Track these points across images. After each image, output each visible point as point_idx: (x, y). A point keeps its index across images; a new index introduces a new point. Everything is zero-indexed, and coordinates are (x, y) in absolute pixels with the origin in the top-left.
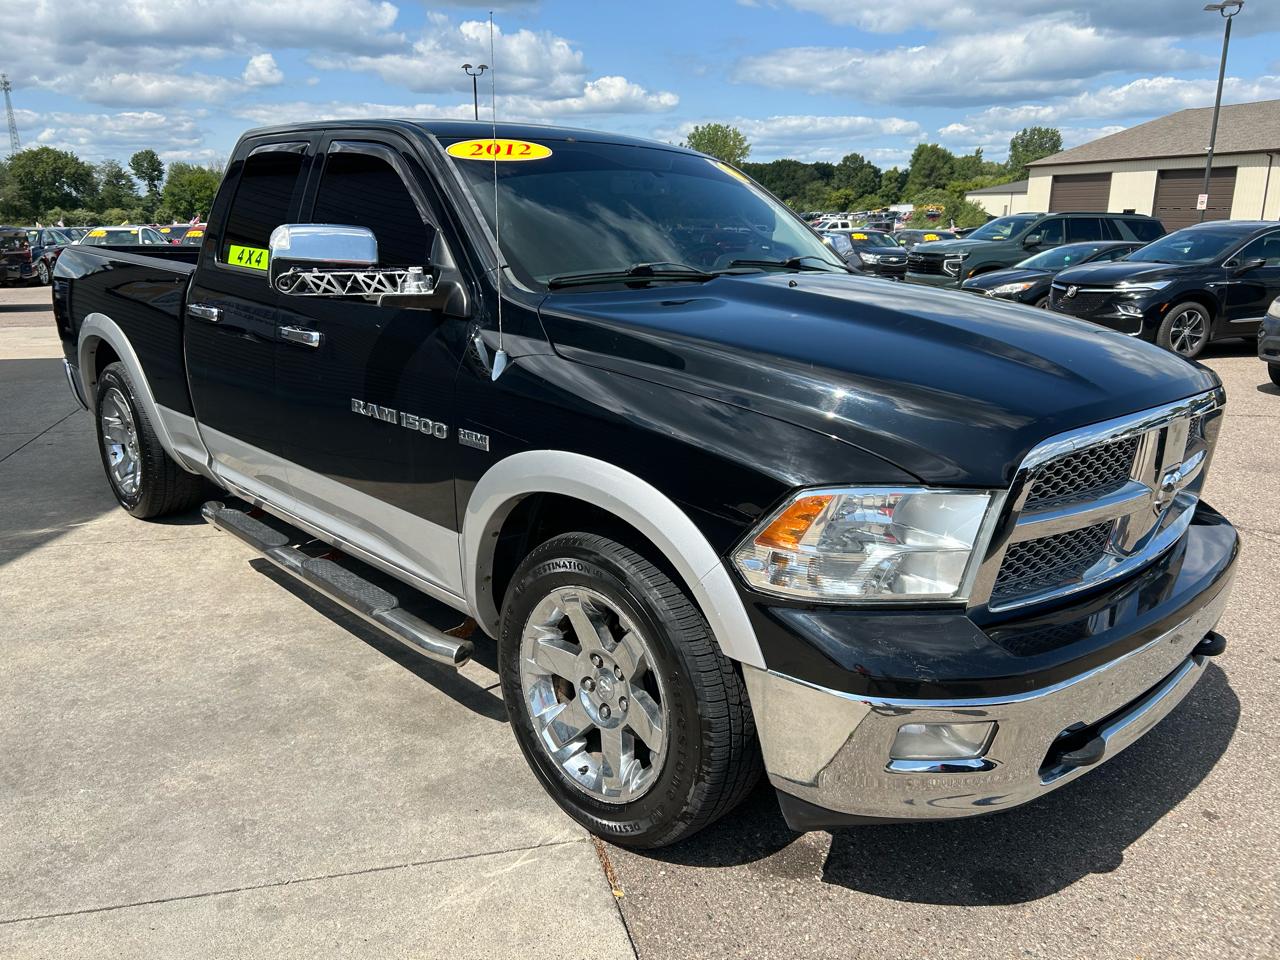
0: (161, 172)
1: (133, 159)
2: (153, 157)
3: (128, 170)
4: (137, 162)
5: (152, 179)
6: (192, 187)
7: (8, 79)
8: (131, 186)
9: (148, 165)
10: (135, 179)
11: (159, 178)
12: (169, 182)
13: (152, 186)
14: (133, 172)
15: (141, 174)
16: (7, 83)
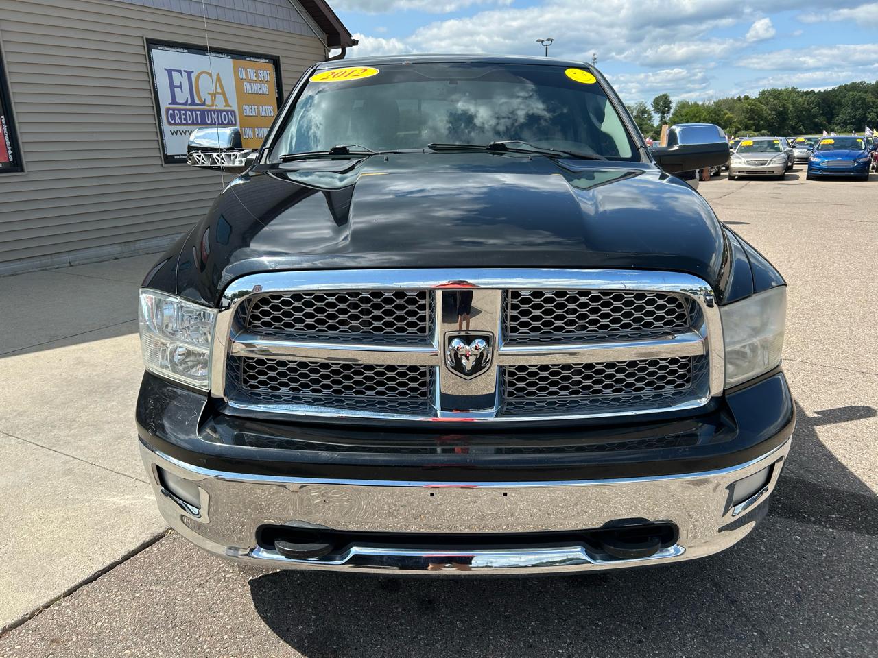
0: (670, 108)
1: (654, 101)
2: (667, 98)
3: (650, 108)
4: (656, 103)
5: (663, 113)
6: (687, 117)
7: (596, 56)
8: (650, 118)
9: (662, 104)
10: (653, 113)
11: (668, 112)
12: (674, 114)
13: (663, 117)
14: (653, 109)
15: (657, 110)
16: (595, 59)
